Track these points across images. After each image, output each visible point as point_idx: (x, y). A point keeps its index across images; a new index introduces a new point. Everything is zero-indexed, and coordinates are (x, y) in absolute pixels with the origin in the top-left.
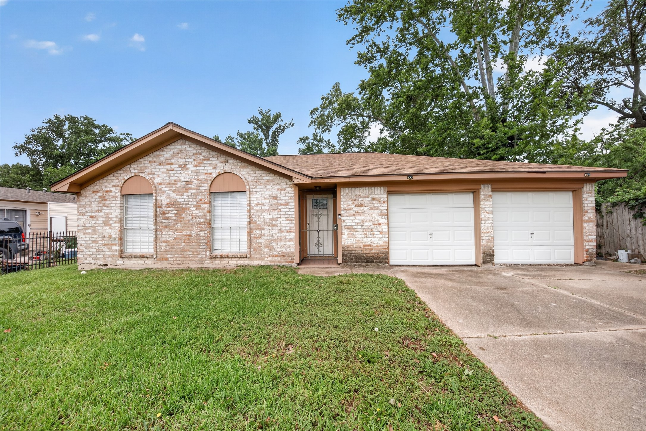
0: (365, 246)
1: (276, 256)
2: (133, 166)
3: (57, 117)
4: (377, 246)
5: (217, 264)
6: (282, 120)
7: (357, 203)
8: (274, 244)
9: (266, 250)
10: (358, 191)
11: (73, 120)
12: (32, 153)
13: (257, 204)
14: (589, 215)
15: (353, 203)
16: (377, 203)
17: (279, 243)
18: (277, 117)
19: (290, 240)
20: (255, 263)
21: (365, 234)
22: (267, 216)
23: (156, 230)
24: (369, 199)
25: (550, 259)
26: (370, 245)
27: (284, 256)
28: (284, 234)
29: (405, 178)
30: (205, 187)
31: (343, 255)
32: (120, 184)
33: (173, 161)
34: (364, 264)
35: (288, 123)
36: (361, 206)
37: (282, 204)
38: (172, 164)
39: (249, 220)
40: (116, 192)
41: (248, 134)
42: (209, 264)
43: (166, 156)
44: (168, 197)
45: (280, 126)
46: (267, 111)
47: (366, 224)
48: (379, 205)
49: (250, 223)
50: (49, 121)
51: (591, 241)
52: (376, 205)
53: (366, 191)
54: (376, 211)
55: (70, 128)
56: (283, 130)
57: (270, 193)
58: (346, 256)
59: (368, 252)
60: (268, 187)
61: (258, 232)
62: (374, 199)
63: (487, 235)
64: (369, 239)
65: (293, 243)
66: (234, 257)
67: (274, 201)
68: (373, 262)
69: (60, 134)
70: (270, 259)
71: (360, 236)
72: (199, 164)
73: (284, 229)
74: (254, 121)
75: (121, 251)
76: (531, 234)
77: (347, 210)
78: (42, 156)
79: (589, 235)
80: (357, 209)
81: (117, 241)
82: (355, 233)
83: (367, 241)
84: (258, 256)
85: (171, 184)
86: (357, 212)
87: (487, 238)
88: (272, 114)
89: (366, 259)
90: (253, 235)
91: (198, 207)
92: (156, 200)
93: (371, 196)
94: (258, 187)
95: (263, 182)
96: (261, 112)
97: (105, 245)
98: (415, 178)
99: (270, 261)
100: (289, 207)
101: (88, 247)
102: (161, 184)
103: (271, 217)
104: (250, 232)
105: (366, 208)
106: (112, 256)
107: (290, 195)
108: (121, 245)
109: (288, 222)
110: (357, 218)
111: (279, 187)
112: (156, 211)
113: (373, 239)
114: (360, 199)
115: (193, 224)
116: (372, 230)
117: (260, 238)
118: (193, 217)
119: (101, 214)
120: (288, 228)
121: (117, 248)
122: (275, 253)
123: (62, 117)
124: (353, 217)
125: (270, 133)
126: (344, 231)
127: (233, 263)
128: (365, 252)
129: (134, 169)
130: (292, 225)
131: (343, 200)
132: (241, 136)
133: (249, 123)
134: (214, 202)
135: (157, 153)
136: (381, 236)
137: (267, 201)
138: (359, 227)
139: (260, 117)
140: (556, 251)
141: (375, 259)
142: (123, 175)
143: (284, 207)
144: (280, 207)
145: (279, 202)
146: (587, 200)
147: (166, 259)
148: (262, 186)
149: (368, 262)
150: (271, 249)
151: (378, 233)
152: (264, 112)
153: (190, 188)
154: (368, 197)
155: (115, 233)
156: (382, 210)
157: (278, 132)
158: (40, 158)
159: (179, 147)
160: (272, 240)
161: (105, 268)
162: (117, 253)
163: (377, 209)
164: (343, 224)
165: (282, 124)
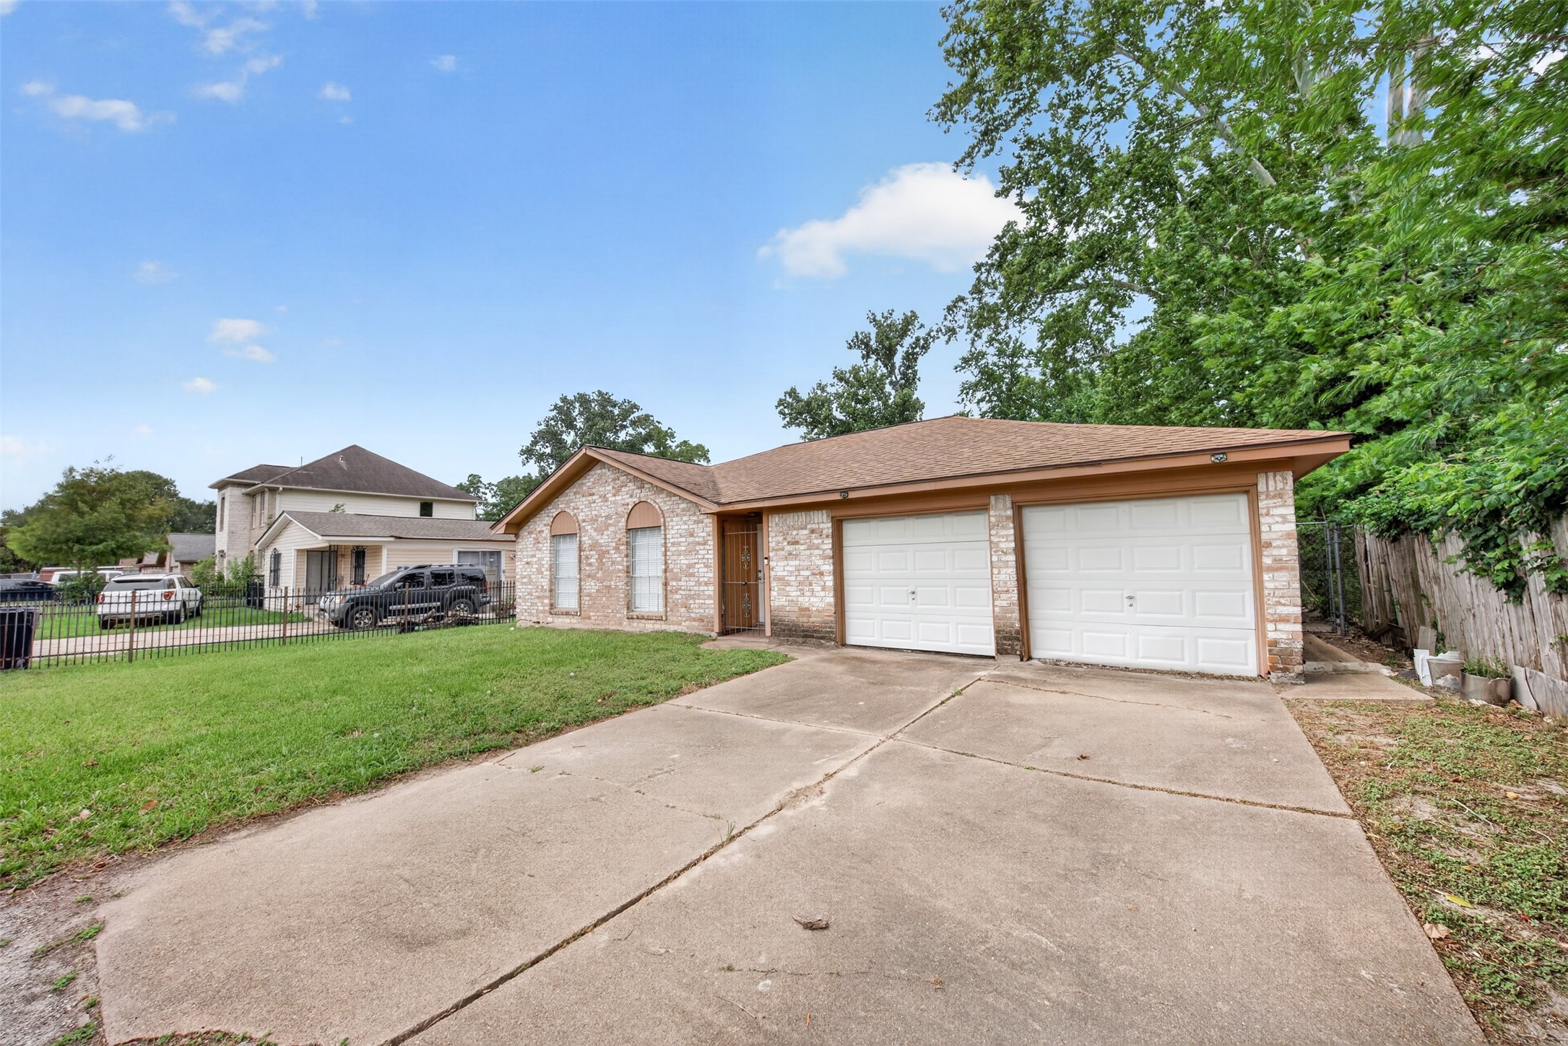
0: (802, 610)
1: (694, 620)
2: (561, 499)
3: (564, 400)
4: (818, 611)
5: (636, 627)
6: (922, 326)
7: (789, 539)
8: (691, 602)
9: (683, 610)
10: (791, 519)
11: (583, 400)
12: (541, 457)
13: (673, 544)
14: (1275, 552)
15: (785, 539)
16: (816, 538)
17: (697, 601)
18: (909, 321)
19: (709, 597)
20: (671, 628)
21: (801, 590)
22: (684, 561)
23: (580, 580)
24: (806, 532)
25: (1183, 659)
26: (808, 609)
27: (703, 621)
28: (702, 588)
29: (837, 497)
30: (622, 523)
31: (772, 624)
32: (550, 522)
33: (594, 491)
34: (800, 640)
35: (935, 328)
36: (797, 543)
37: (699, 544)
38: (593, 494)
39: (663, 567)
40: (546, 533)
41: (856, 371)
42: (628, 627)
43: (588, 484)
44: (591, 538)
45: (918, 339)
46: (886, 315)
47: (802, 573)
48: (820, 541)
49: (665, 571)
50: (556, 407)
51: (1285, 619)
52: (816, 542)
53: (801, 518)
54: (817, 552)
55: (581, 414)
56: (925, 348)
57: (686, 527)
58: (776, 624)
59: (805, 619)
60: (685, 518)
61: (674, 583)
62: (813, 531)
63: (1003, 596)
64: (807, 599)
65: (711, 602)
66: (649, 619)
67: (691, 539)
68: (812, 637)
69: (570, 425)
70: (687, 623)
71: (794, 594)
72: (617, 492)
73: (701, 579)
74: (861, 342)
75: (552, 605)
76: (1131, 598)
77: (777, 550)
78: (551, 461)
79: (1279, 603)
80: (788, 548)
81: (548, 594)
82: (787, 588)
83: (805, 601)
84: (675, 619)
85: (594, 520)
86: (790, 554)
87: (1004, 603)
88: (898, 318)
89: (803, 631)
90: (669, 588)
91: (617, 549)
92: (580, 541)
93: (809, 526)
94: (675, 519)
95: (679, 511)
96: (874, 320)
97: (538, 597)
98: (852, 495)
99: (687, 627)
100: (707, 547)
101: (525, 600)
102: (584, 521)
103: (687, 562)
104: (666, 584)
105: (802, 547)
106: (543, 612)
107: (708, 529)
108: (551, 597)
109: (706, 570)
110: (792, 563)
111: (695, 518)
112: (580, 556)
113: (812, 599)
114: (795, 533)
115: (613, 572)
116: (811, 584)
117: (676, 592)
118: (613, 563)
119: (535, 559)
120: (706, 579)
121: (547, 601)
122: (693, 615)
123: (571, 397)
124: (785, 563)
125: (898, 359)
126: (774, 584)
127: (650, 626)
128: (801, 620)
129: (561, 504)
130: (711, 575)
131: (772, 534)
132: (840, 377)
133: (850, 348)
134: (634, 542)
135: (579, 482)
136: (822, 594)
137: (683, 539)
138: (793, 578)
139: (873, 332)
140: (1200, 641)
141: (815, 631)
142: (552, 511)
143: (702, 547)
144: (697, 548)
145: (697, 539)
146: (1267, 514)
147: (589, 618)
148: (678, 518)
149: (805, 636)
150: (687, 607)
151: (819, 588)
152: (879, 318)
153: (610, 525)
154: (806, 528)
155: (545, 583)
156: (824, 550)
157: (913, 354)
158: (548, 465)
159: (599, 472)
160: (689, 595)
161: (537, 626)
162: (547, 608)
163: (818, 548)
164: (773, 573)
165: (922, 333)
